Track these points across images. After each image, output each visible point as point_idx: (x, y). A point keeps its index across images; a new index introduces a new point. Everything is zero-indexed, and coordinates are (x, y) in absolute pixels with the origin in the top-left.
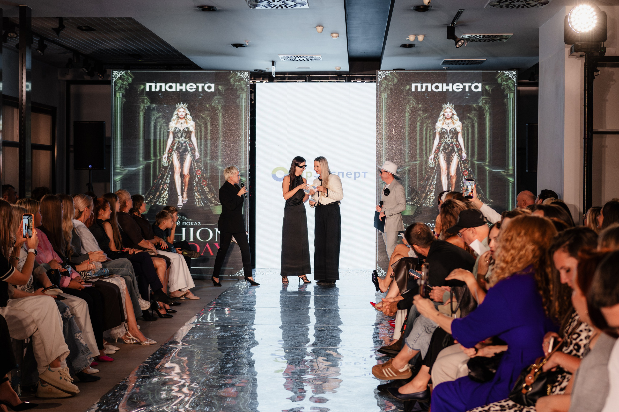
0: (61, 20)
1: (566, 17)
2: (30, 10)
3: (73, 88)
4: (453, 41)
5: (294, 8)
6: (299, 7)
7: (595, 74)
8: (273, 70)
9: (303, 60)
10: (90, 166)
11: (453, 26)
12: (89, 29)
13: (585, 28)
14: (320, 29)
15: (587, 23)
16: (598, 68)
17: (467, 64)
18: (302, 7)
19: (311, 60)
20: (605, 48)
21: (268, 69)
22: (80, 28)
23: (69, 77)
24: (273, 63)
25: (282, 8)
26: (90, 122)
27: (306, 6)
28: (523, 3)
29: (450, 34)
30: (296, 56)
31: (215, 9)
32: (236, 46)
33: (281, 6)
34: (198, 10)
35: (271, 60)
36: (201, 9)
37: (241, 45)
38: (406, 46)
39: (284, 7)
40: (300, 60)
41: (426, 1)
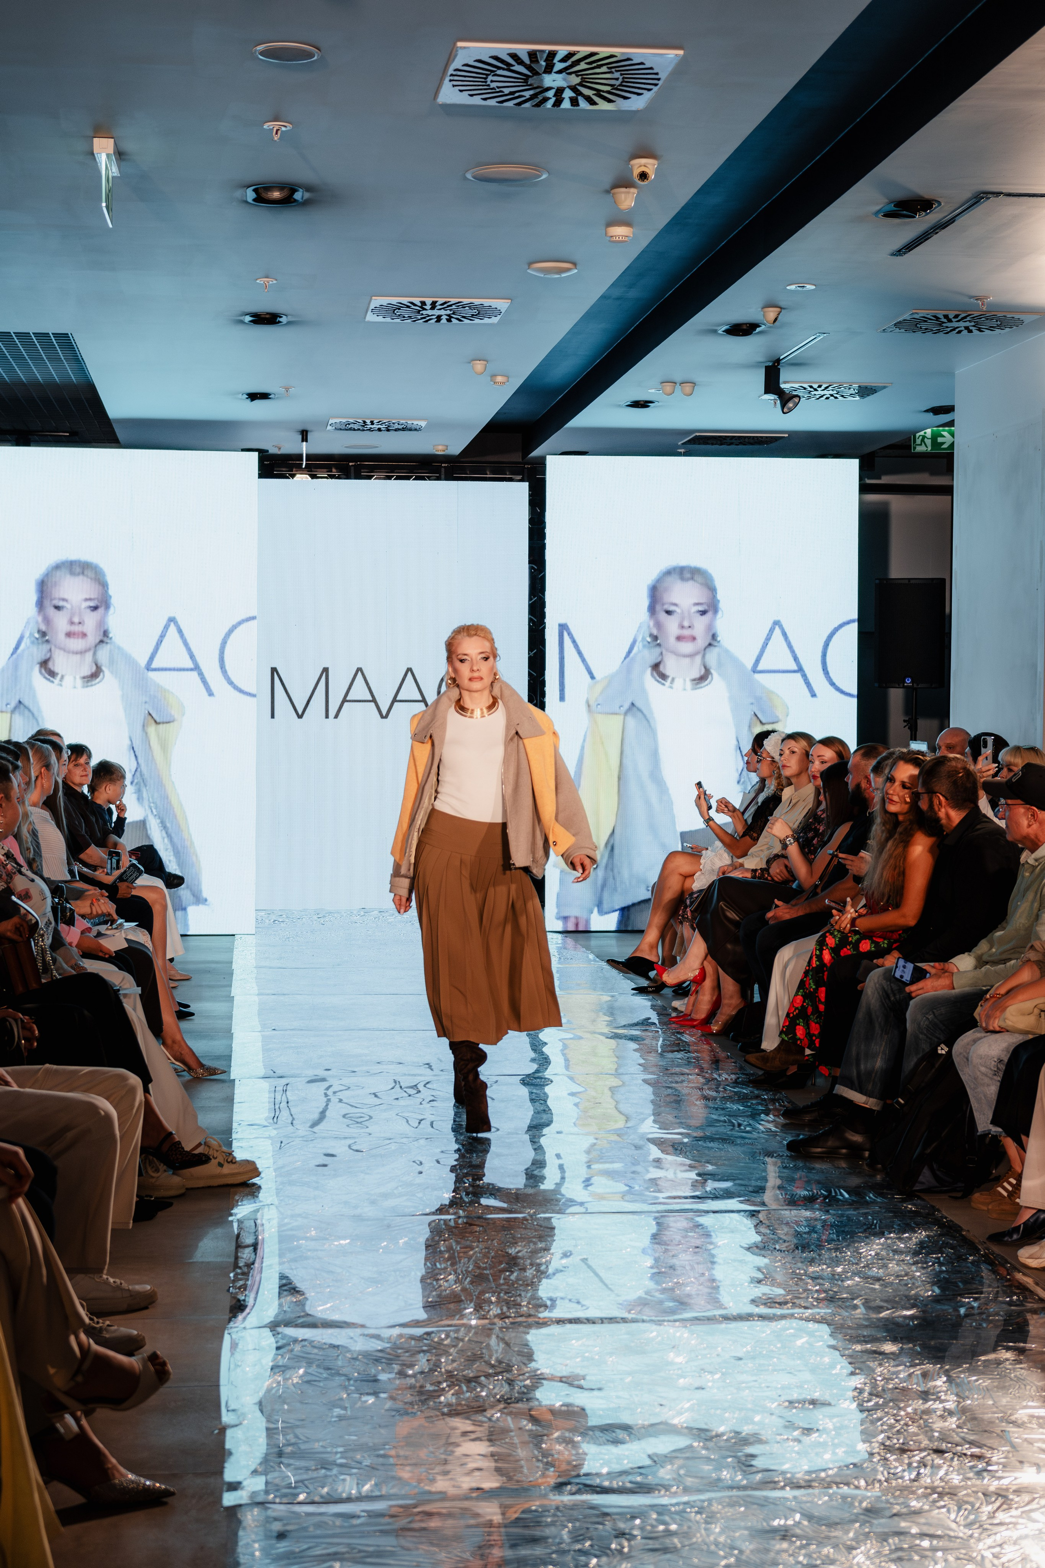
4: (775, 400)
5: (466, 321)
6: (477, 321)
8: (304, 450)
9: (379, 430)
11: (779, 364)
14: (479, 366)
17: (741, 443)
18: (486, 321)
19: (396, 430)
21: (280, 449)
24: (304, 435)
27: (494, 320)
28: (967, 324)
29: (772, 384)
30: (368, 422)
31: (284, 320)
32: (253, 397)
33: (439, 318)
34: (242, 322)
35: (301, 428)
36: (248, 319)
37: (265, 396)
38: (638, 404)
39: (444, 321)
40: (370, 430)
41: (772, 314)
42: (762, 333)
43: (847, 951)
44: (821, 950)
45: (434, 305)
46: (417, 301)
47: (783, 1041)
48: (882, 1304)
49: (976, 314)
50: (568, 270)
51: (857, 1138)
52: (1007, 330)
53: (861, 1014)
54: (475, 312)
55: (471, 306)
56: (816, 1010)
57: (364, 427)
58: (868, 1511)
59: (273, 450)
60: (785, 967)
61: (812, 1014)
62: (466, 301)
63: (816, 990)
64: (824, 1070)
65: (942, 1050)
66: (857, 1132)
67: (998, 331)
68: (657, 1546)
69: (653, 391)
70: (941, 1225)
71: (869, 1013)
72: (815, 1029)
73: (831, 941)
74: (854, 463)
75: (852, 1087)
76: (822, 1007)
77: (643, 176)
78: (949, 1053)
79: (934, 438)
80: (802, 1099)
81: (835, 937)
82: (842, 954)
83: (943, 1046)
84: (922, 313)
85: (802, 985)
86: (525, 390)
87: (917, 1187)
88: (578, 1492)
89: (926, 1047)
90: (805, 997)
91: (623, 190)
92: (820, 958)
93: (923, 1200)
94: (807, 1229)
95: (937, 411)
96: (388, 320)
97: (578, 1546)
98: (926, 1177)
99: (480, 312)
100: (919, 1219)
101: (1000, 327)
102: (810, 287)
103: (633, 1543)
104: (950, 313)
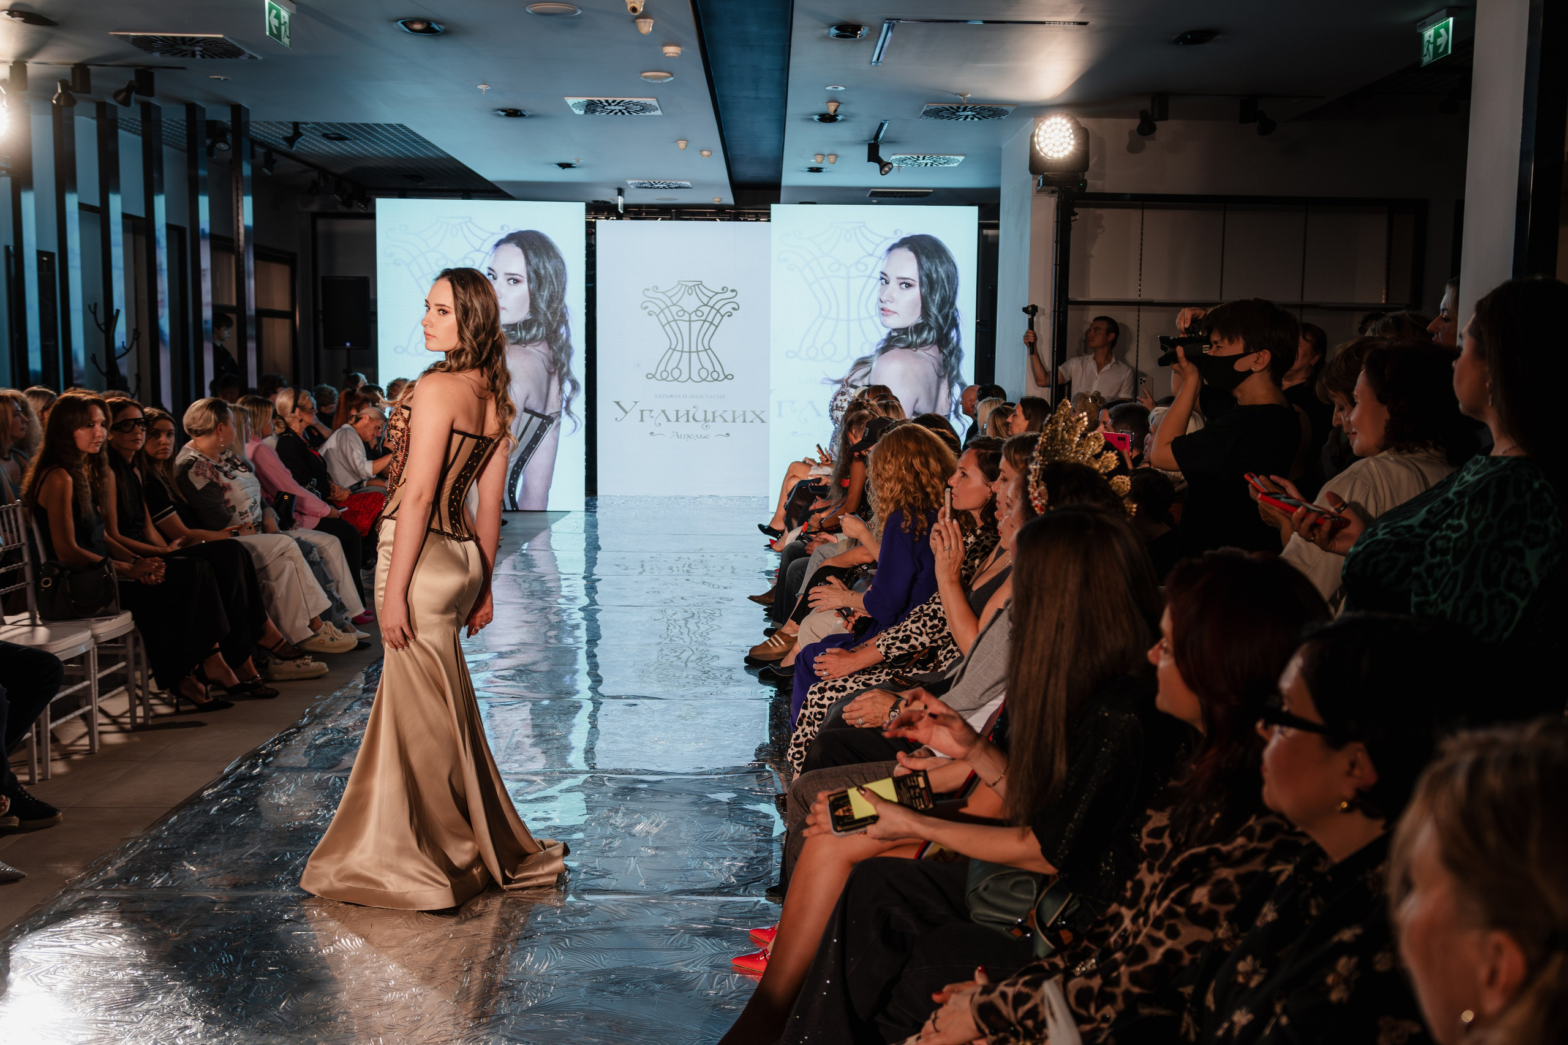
0: (296, 125)
1: (1032, 136)
2: (247, 110)
3: (321, 225)
4: (876, 166)
5: (641, 113)
6: (648, 113)
7: (1073, 218)
8: (620, 201)
10: (348, 344)
11: (876, 142)
12: (341, 138)
13: (1058, 152)
14: (682, 144)
15: (1061, 144)
16: (1076, 210)
17: (906, 197)
18: (652, 113)
19: (675, 188)
20: (1085, 182)
21: (613, 200)
22: (326, 136)
23: (315, 207)
24: (620, 192)
25: (623, 113)
26: (346, 277)
27: (658, 112)
28: (971, 113)
29: (873, 155)
30: (653, 182)
31: (527, 114)
32: (562, 166)
33: (620, 112)
34: (500, 115)
35: (616, 187)
36: (503, 114)
37: (569, 165)
38: (813, 170)
39: (626, 113)
40: (658, 188)
41: (833, 107)
42: (843, 120)
45: (608, 103)
46: (594, 100)
50: (668, 77)
52: (1003, 117)
54: (640, 107)
55: (636, 104)
57: (652, 187)
62: (627, 100)
69: (813, 160)
74: (975, 209)
77: (634, 9)
84: (934, 106)
91: (642, 20)
99: (644, 108)
101: (996, 115)
102: (841, 88)
104: (955, 106)
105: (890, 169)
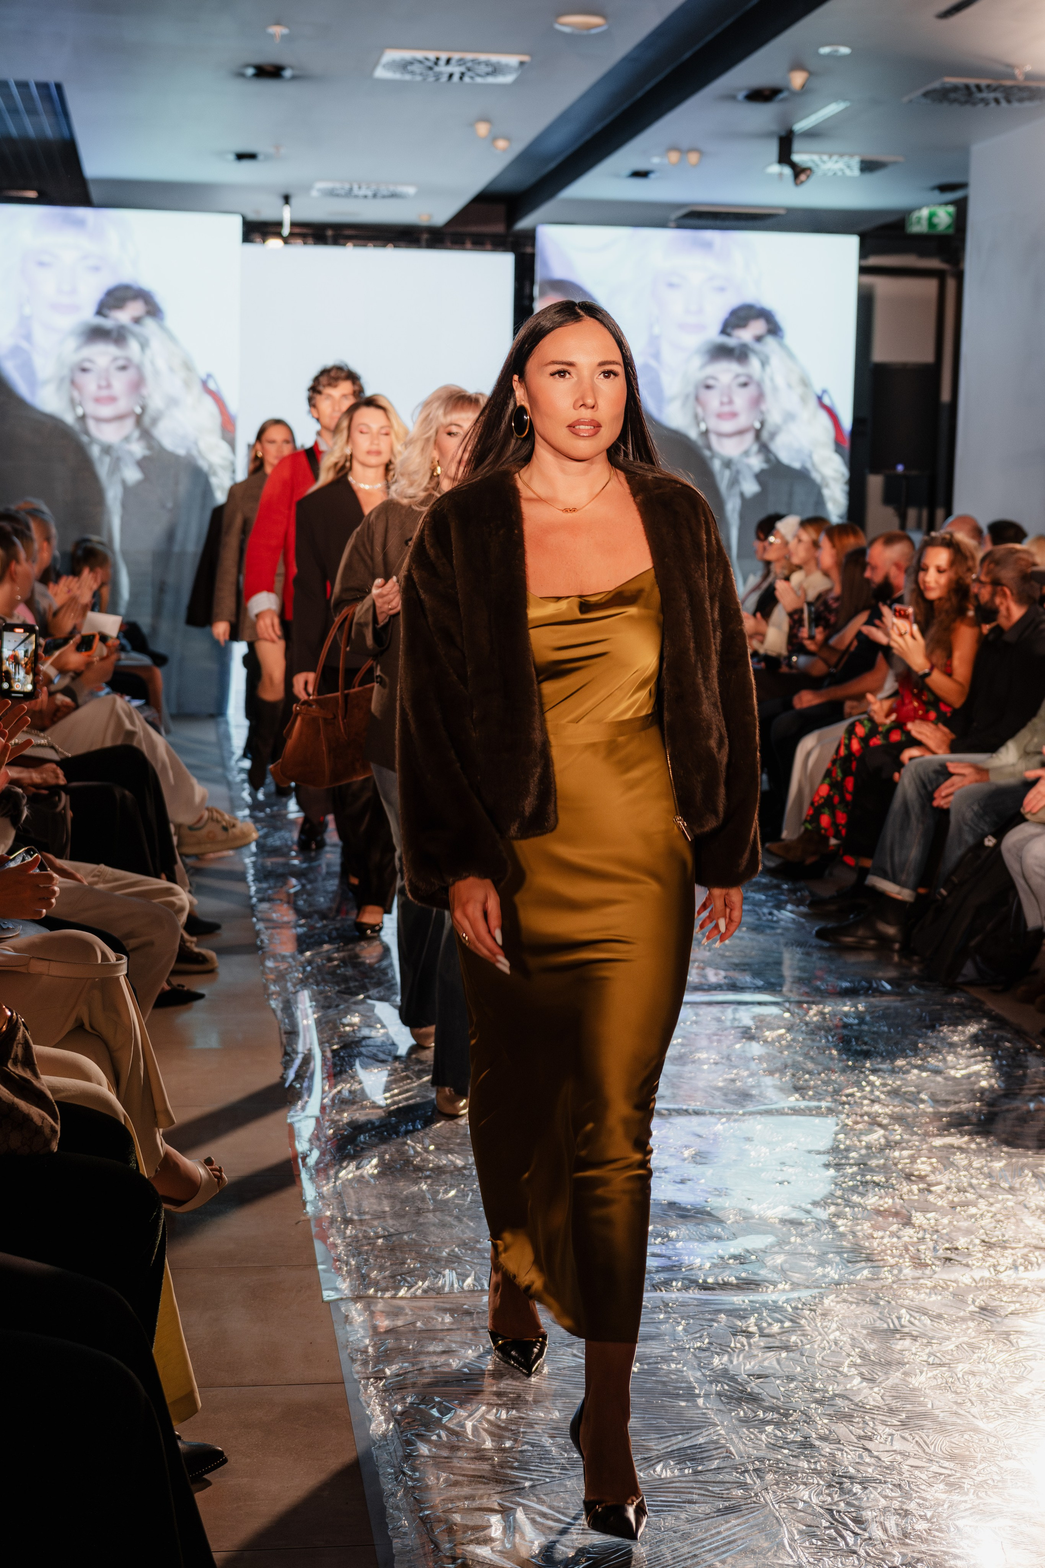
5: (479, 80)
6: (491, 80)
8: (287, 215)
9: (366, 197)
11: (792, 135)
14: (483, 129)
17: (735, 219)
19: (384, 197)
24: (287, 198)
27: (508, 79)
28: (998, 95)
29: (785, 157)
30: (355, 187)
31: (287, 73)
32: (241, 157)
33: (451, 76)
34: (242, 75)
35: (284, 191)
36: (250, 71)
37: (252, 156)
38: (638, 174)
39: (456, 78)
40: (356, 196)
41: (798, 79)
42: (783, 100)
43: (878, 741)
44: (850, 739)
45: (448, 61)
46: (432, 55)
47: (806, 830)
48: (948, 1098)
49: (1008, 83)
50: (598, 25)
51: (891, 930)
53: (897, 804)
54: (490, 69)
55: (487, 63)
56: (843, 800)
57: (349, 194)
58: (982, 1309)
59: (252, 216)
60: (808, 754)
61: (840, 802)
62: (483, 57)
63: (843, 779)
64: (850, 860)
65: (990, 842)
66: (888, 923)
67: (1027, 104)
68: (777, 1344)
69: (656, 160)
70: (991, 1017)
71: (905, 804)
72: (842, 819)
73: (860, 731)
74: (850, 244)
75: (885, 876)
76: (849, 797)
78: (998, 845)
79: (931, 216)
80: (826, 891)
81: (864, 726)
82: (871, 743)
83: (990, 837)
84: (954, 82)
85: (828, 774)
86: (525, 158)
87: (960, 979)
88: (686, 1288)
89: (970, 839)
90: (833, 785)
92: (848, 746)
93: (966, 992)
94: (856, 1021)
95: (944, 188)
96: (397, 76)
97: (699, 1344)
98: (969, 970)
99: (496, 70)
100: (967, 1012)
101: (1031, 98)
102: (844, 50)
103: (752, 1341)
104: (983, 82)
105: (808, 177)
